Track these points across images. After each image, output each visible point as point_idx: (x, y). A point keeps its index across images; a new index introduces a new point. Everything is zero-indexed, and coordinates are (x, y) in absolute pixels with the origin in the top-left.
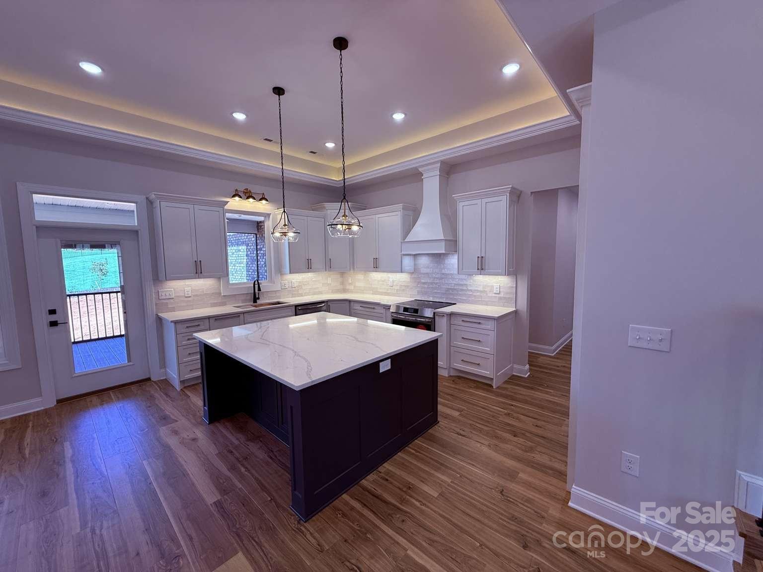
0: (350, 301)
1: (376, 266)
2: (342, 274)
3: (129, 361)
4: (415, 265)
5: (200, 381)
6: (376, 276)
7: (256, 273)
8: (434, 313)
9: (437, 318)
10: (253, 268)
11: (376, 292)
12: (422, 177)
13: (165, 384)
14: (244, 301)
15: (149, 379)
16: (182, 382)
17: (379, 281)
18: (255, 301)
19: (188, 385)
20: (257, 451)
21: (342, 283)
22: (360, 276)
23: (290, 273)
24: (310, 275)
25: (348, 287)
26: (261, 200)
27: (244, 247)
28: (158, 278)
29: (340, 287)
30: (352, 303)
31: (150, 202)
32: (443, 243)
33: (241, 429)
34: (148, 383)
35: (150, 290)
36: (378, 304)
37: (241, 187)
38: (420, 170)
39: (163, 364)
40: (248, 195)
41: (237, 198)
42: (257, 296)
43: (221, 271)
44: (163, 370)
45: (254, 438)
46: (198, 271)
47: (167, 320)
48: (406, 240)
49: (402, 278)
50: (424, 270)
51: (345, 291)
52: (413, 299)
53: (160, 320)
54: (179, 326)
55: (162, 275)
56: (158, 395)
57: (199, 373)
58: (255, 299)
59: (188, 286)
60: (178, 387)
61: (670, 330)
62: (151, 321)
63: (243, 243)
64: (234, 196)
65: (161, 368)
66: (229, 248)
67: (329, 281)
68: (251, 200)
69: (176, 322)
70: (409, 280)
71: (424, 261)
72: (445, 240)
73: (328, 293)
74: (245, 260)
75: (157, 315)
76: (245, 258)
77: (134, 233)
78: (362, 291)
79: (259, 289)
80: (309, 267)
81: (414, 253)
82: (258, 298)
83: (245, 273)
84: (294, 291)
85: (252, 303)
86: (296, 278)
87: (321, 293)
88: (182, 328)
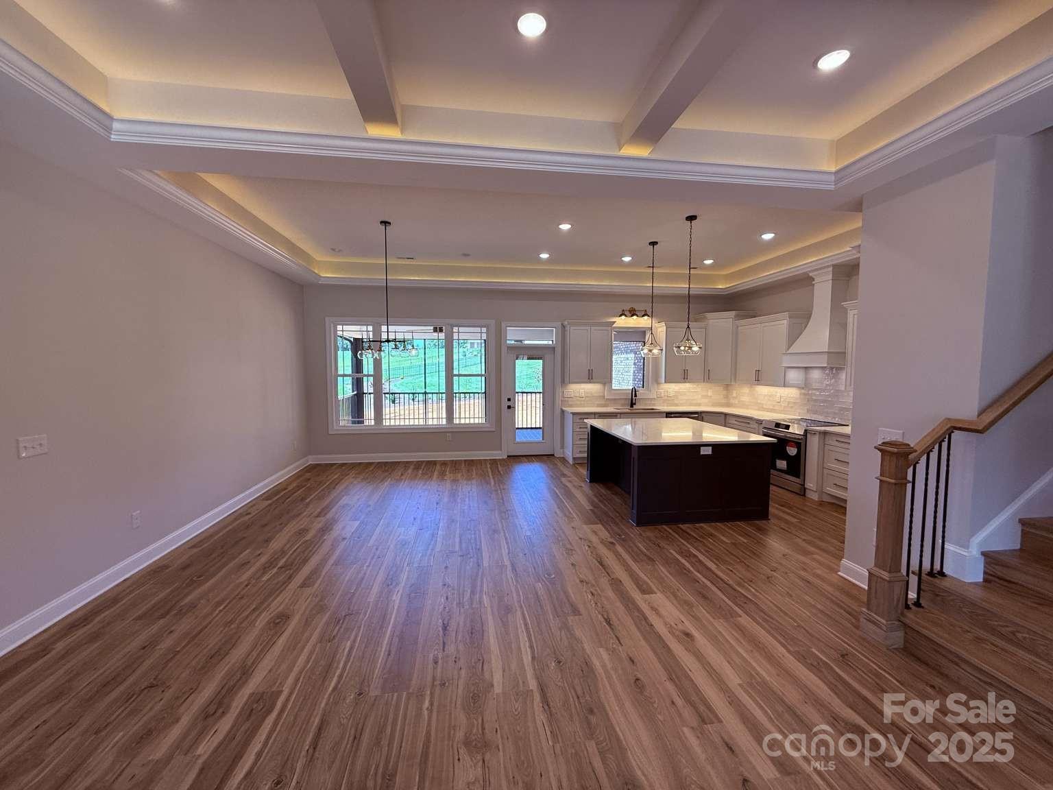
0: (726, 415)
1: (759, 378)
2: (727, 387)
3: (543, 439)
4: (806, 379)
5: (586, 462)
6: (763, 390)
7: (642, 383)
8: (806, 430)
9: (809, 436)
10: (639, 377)
11: (762, 408)
12: (813, 283)
13: (563, 460)
14: (623, 405)
15: (553, 455)
16: (574, 459)
17: (765, 395)
18: (632, 406)
19: (577, 462)
20: (617, 500)
21: (727, 397)
22: (746, 390)
23: (665, 382)
24: (687, 385)
25: (732, 401)
26: (643, 316)
27: (632, 355)
28: (564, 382)
29: (723, 401)
30: (728, 417)
31: (564, 327)
32: (826, 356)
33: (609, 488)
34: (552, 457)
35: (559, 390)
36: (751, 419)
37: (627, 307)
38: (811, 274)
39: (563, 447)
40: (633, 313)
41: (623, 317)
42: (634, 402)
43: (607, 379)
44: (562, 450)
45: (616, 494)
46: (590, 378)
47: (568, 412)
48: (789, 351)
49: (791, 393)
50: (815, 385)
51: (728, 405)
52: (800, 418)
53: (563, 412)
54: (575, 416)
55: (567, 380)
56: (559, 464)
57: (586, 455)
58: (632, 404)
59: (583, 389)
60: (571, 461)
61: (901, 431)
62: (558, 412)
63: (631, 351)
64: (621, 316)
65: (561, 449)
66: (614, 357)
67: (710, 393)
68: (635, 317)
69: (574, 414)
70: (798, 396)
71: (816, 375)
72: (828, 352)
73: (708, 406)
74: (632, 369)
75: (561, 409)
76: (633, 366)
77: (551, 349)
78: (743, 406)
79: (636, 396)
80: (685, 377)
81: (806, 366)
82: (635, 404)
83: (631, 382)
84: (668, 400)
85: (629, 407)
86: (672, 388)
87: (699, 405)
88: (577, 418)
